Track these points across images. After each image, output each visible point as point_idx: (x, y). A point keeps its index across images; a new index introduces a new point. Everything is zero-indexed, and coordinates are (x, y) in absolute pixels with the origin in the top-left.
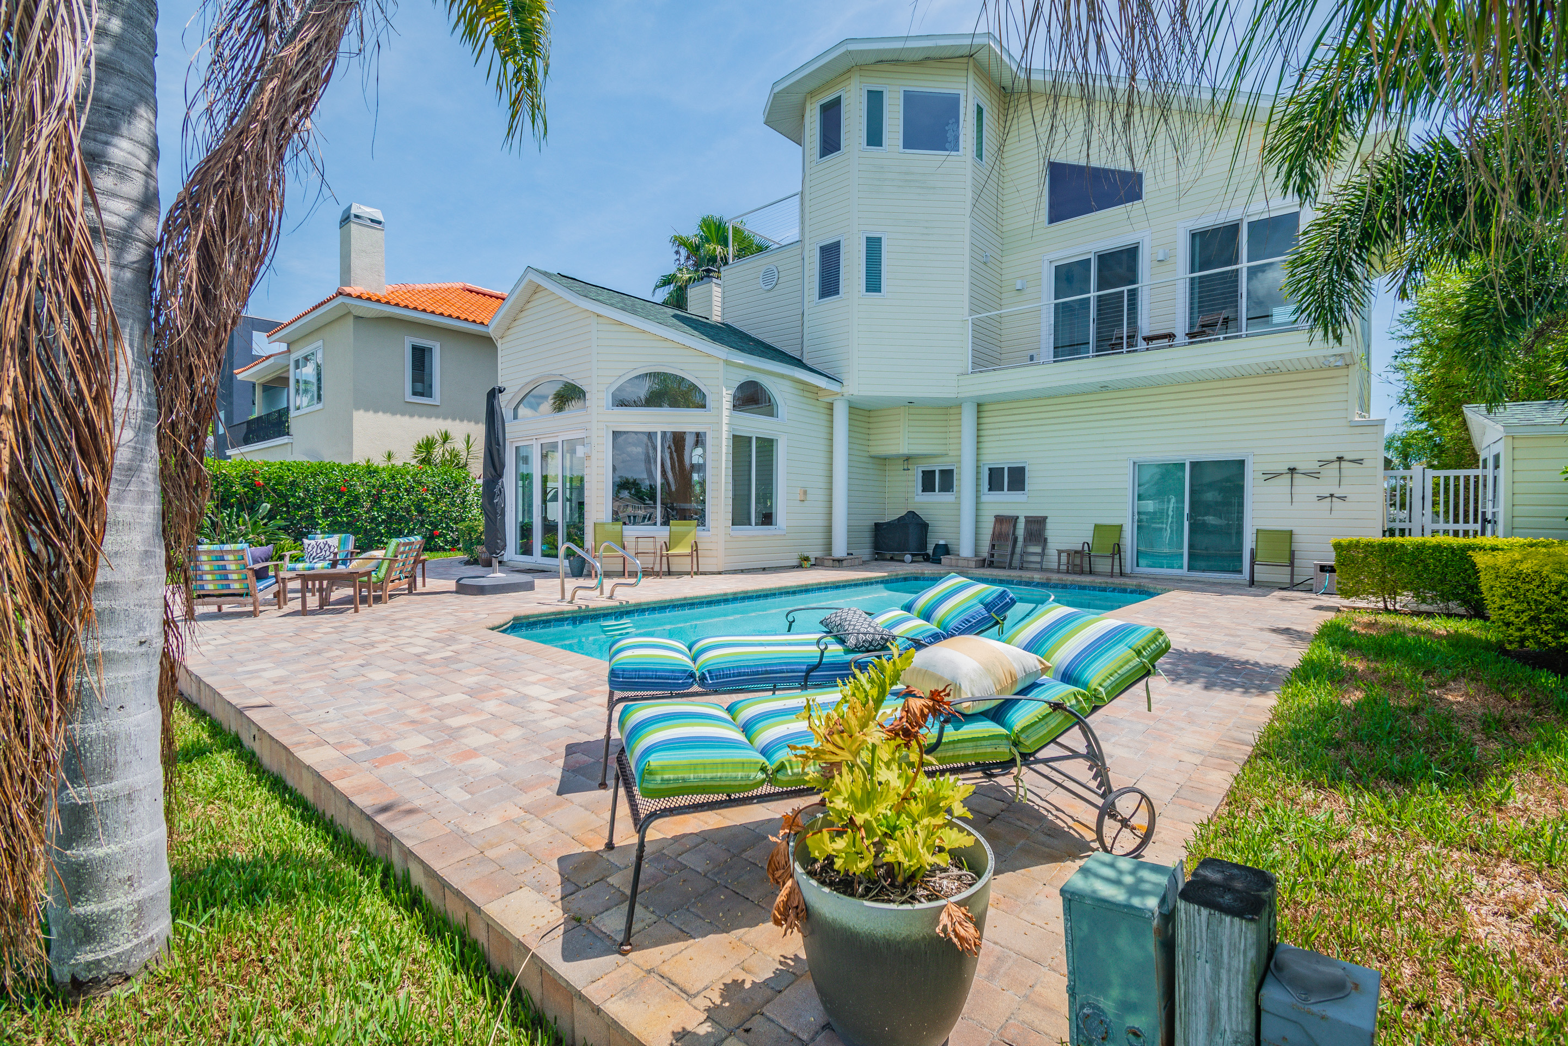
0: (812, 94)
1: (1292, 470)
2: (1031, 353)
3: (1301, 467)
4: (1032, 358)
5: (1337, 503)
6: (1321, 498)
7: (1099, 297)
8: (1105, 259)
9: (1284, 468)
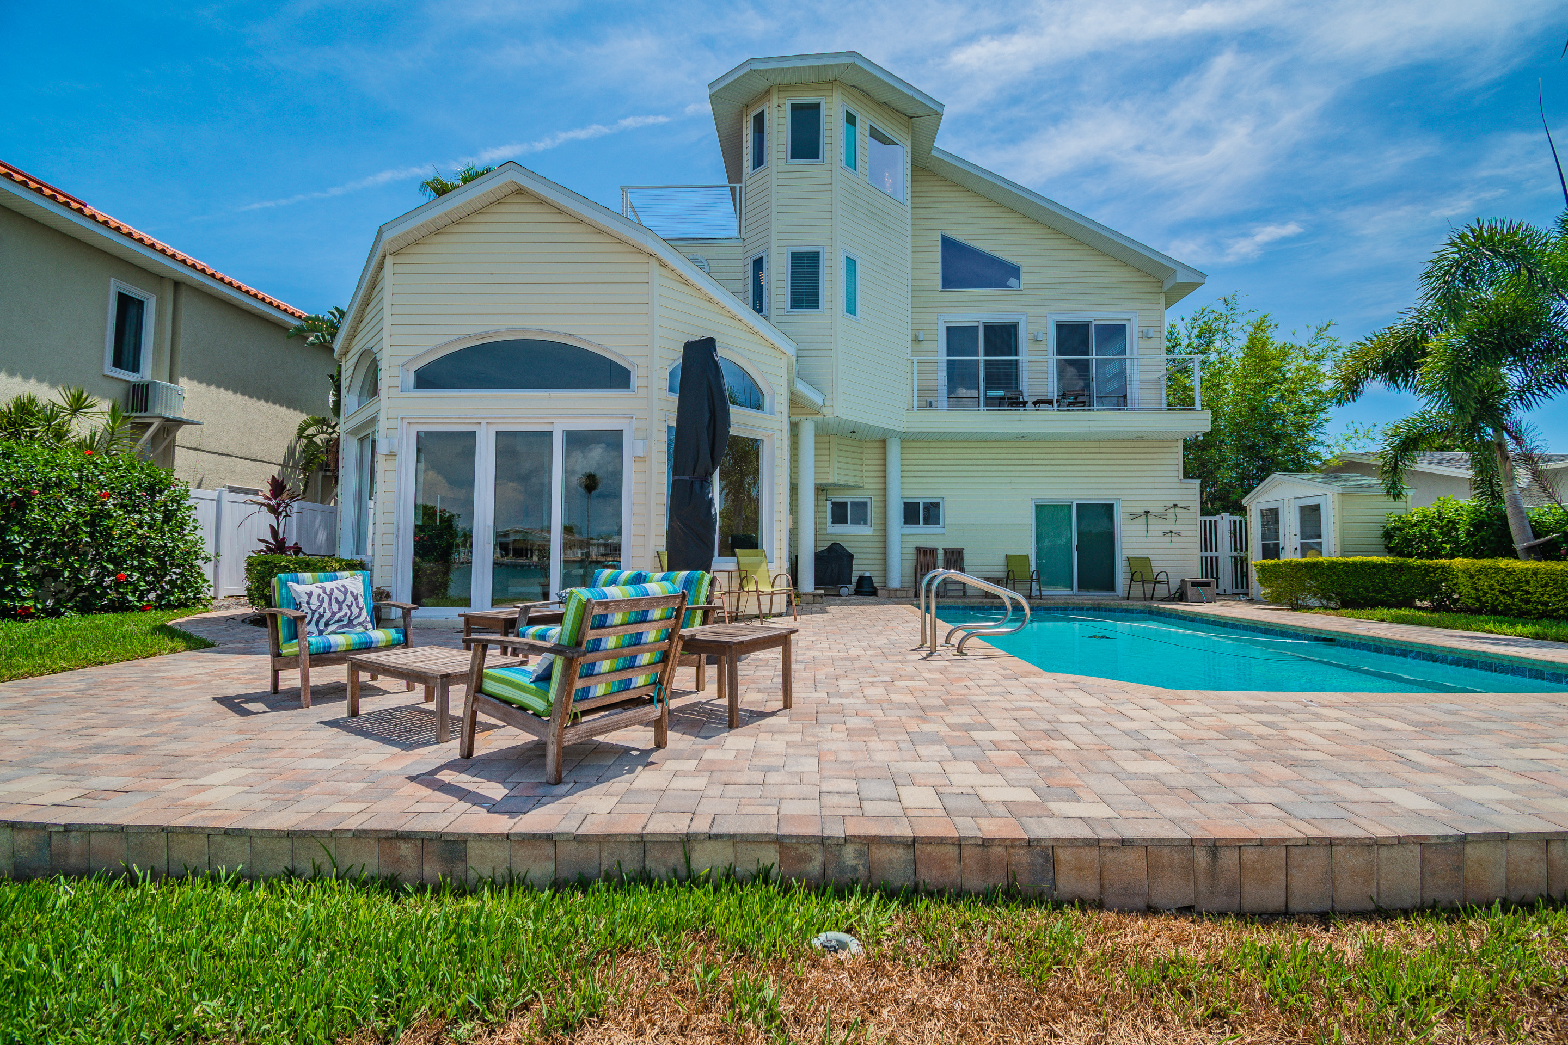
0: (782, 88)
1: (1147, 513)
2: (930, 399)
3: (1152, 510)
4: (930, 404)
5: (1175, 538)
6: (1165, 534)
7: (986, 361)
8: (991, 329)
9: (1141, 510)
